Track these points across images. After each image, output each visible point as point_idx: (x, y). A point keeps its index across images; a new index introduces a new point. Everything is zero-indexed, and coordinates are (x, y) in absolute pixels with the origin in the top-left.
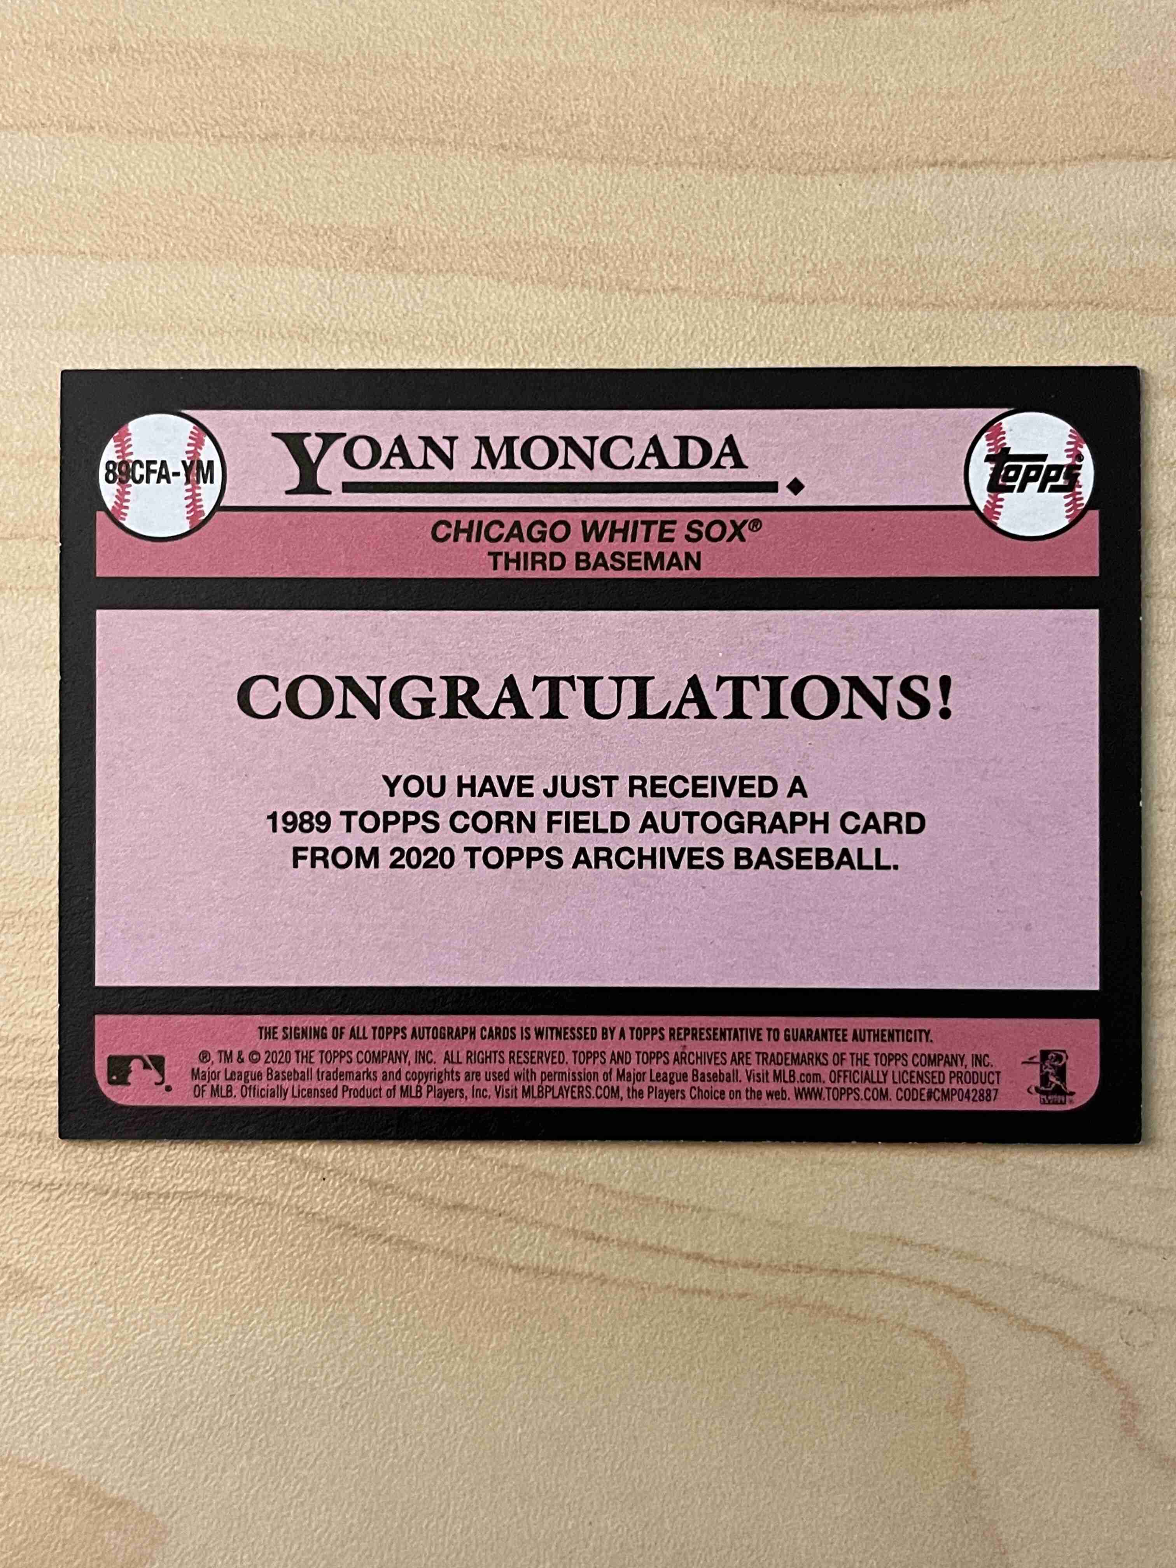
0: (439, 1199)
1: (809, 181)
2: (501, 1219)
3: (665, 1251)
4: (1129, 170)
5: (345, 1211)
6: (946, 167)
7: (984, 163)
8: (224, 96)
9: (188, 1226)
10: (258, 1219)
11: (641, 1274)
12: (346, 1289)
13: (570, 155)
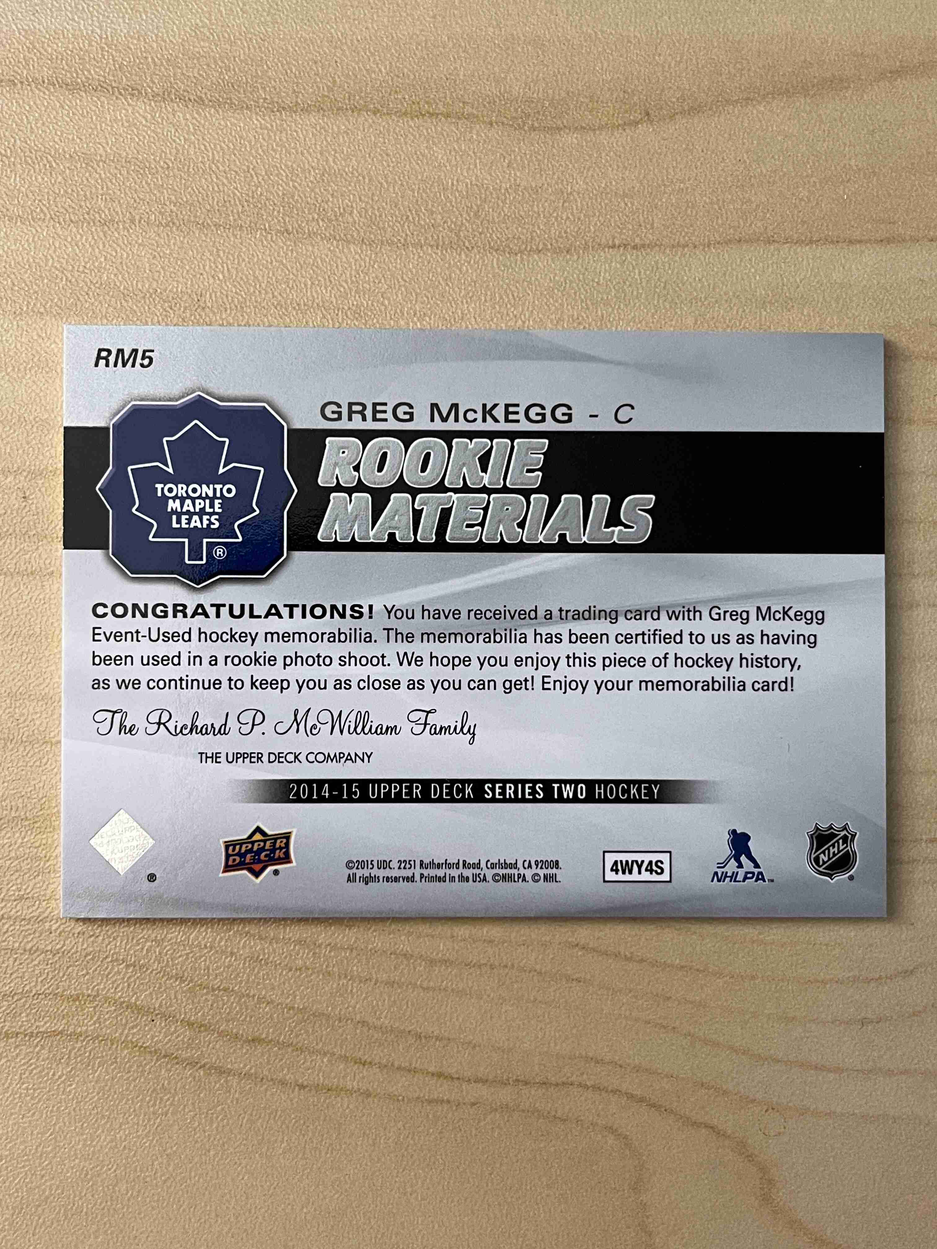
0: (242, 1035)
1: (519, 258)
2: (290, 1050)
3: (415, 1071)
4: (759, 252)
5: (168, 1045)
6: (622, 249)
7: (651, 246)
8: (73, 191)
9: (48, 1058)
10: (102, 1052)
11: (397, 1089)
12: (171, 1104)
13: (338, 238)
